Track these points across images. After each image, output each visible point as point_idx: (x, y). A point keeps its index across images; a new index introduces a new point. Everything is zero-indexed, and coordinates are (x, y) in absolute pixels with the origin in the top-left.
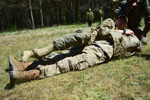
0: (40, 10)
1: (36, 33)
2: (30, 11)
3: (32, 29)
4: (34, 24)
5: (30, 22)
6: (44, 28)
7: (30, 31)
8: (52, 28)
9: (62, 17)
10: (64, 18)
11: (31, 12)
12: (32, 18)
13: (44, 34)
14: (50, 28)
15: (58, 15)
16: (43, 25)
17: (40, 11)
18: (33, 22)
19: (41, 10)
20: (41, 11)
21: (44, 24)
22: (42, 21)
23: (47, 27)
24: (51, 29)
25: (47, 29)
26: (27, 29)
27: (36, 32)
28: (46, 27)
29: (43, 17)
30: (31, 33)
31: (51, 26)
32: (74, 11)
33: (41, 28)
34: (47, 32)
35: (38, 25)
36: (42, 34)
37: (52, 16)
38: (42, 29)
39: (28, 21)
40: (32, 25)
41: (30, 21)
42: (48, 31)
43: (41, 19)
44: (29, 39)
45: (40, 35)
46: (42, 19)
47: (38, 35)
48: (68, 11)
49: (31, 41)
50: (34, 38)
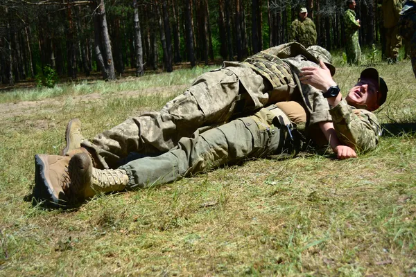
0: (134, 15)
1: (122, 93)
2: (99, 19)
3: (105, 78)
4: (112, 61)
5: (101, 57)
6: (147, 76)
7: (101, 84)
8: (172, 73)
9: (207, 39)
10: (214, 41)
11: (105, 24)
12: (108, 42)
13: (149, 95)
14: (167, 74)
15: (191, 33)
16: (142, 65)
17: (134, 18)
18: (110, 55)
19: (137, 16)
20: (137, 20)
21: (147, 61)
22: (141, 52)
23: (157, 73)
24: (171, 78)
25: (158, 77)
26: (89, 78)
27: (119, 90)
28: (152, 73)
29: (144, 39)
30: (104, 91)
31: (170, 70)
32: (248, 18)
33: (136, 74)
34: (158, 88)
35: (126, 66)
36: (140, 96)
37: (172, 36)
38: (141, 80)
39: (95, 52)
40: (107, 67)
41: (99, 52)
42: (161, 86)
43: (136, 43)
44: (98, 112)
45: (134, 97)
46: (140, 44)
47: (128, 97)
48: (227, 20)
49: (105, 118)
50: (113, 109)
